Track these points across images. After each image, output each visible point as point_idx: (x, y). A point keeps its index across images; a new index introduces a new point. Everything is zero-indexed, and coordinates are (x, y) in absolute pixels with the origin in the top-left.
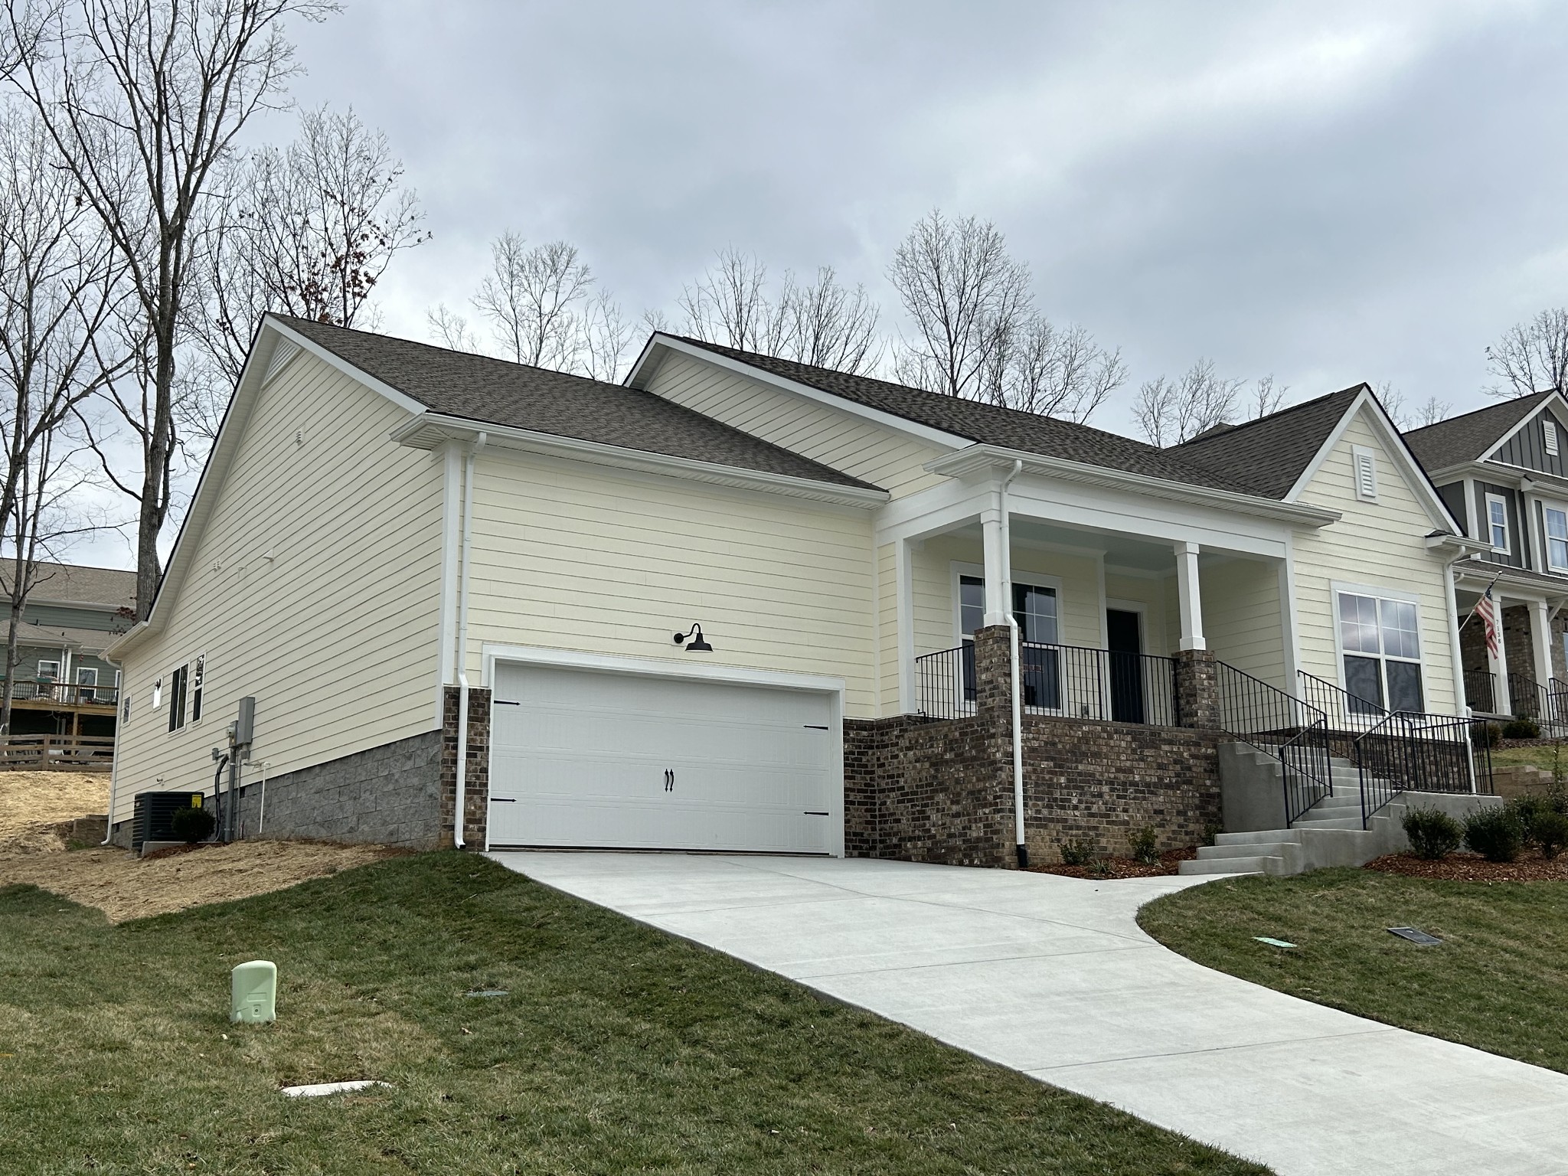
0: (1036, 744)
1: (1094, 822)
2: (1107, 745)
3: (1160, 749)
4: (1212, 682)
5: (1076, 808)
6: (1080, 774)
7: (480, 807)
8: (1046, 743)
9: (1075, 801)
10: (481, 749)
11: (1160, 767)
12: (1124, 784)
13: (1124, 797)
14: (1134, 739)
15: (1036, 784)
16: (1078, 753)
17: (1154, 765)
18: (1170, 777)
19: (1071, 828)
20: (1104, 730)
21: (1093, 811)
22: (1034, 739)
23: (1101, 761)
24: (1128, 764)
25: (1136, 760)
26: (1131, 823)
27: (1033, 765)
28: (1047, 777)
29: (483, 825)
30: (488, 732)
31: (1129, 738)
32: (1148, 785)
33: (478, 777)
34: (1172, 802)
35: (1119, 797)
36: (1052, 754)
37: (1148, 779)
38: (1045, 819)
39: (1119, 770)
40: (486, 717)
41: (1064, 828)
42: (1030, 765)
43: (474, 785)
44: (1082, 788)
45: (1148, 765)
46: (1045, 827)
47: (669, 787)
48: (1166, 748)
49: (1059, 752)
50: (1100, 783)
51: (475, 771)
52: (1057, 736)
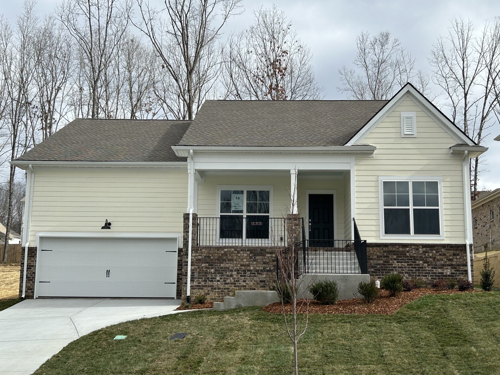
0: (200, 257)
1: (227, 286)
2: (236, 256)
3: (265, 256)
4: (298, 227)
5: (218, 281)
6: (222, 268)
7: (32, 285)
8: (205, 257)
9: (218, 278)
10: (33, 266)
11: (264, 263)
12: (245, 271)
13: (245, 276)
14: (251, 253)
15: (199, 273)
16: (221, 260)
17: (262, 263)
18: (270, 267)
19: (215, 289)
20: (235, 250)
21: (227, 282)
22: (199, 255)
23: (233, 262)
24: (247, 263)
25: (252, 261)
26: (247, 286)
27: (198, 265)
28: (205, 270)
29: (33, 290)
30: (36, 261)
31: (248, 252)
32: (257, 271)
33: (31, 275)
34: (270, 277)
35: (241, 276)
36: (208, 261)
37: (258, 268)
38: (202, 286)
39: (242, 265)
40: (35, 256)
41: (212, 289)
42: (196, 265)
43: (30, 278)
44: (222, 273)
45: (258, 263)
46: (202, 289)
47: (108, 276)
48: (269, 255)
49: (212, 260)
50: (232, 271)
51: (31, 273)
52: (211, 254)
